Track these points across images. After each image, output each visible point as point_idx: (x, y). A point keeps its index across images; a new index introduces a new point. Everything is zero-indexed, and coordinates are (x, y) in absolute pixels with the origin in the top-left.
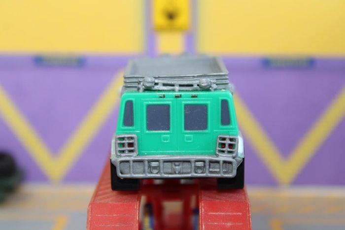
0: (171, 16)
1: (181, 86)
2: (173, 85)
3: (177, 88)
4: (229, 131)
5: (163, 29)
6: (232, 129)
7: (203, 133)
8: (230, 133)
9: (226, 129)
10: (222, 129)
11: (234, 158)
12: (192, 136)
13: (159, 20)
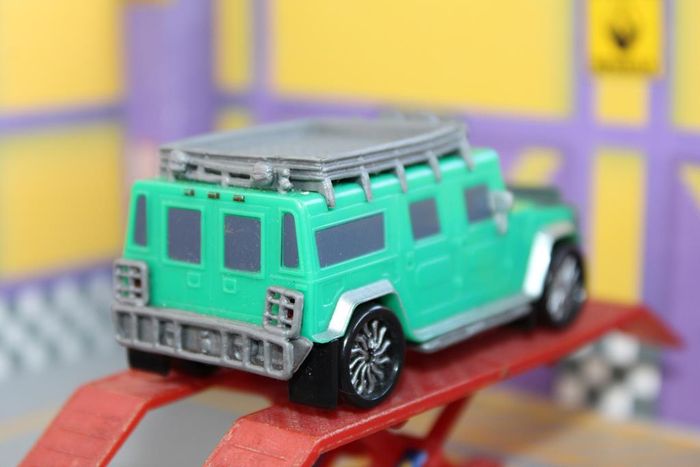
0: (623, 41)
1: (233, 175)
2: (218, 173)
3: (227, 179)
4: (296, 280)
5: (606, 68)
6: (300, 277)
7: (252, 279)
8: (297, 286)
9: (289, 275)
10: (283, 275)
11: (292, 340)
12: (235, 280)
13: (601, 47)
